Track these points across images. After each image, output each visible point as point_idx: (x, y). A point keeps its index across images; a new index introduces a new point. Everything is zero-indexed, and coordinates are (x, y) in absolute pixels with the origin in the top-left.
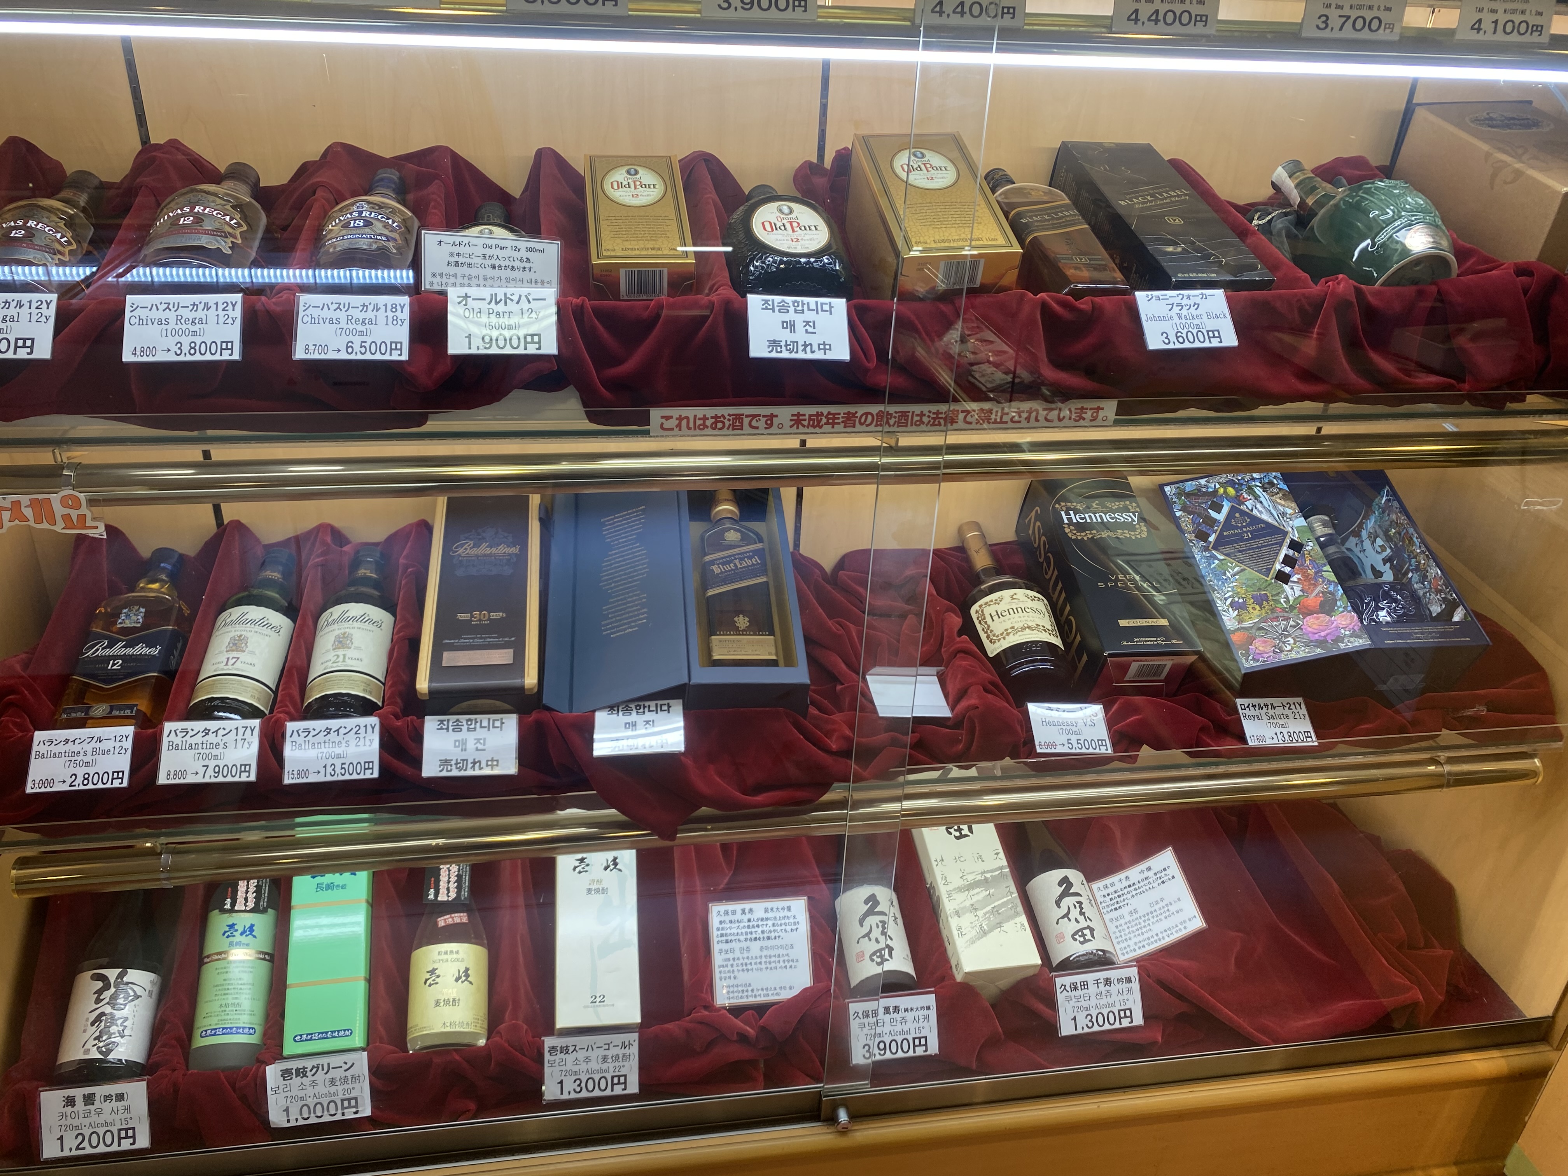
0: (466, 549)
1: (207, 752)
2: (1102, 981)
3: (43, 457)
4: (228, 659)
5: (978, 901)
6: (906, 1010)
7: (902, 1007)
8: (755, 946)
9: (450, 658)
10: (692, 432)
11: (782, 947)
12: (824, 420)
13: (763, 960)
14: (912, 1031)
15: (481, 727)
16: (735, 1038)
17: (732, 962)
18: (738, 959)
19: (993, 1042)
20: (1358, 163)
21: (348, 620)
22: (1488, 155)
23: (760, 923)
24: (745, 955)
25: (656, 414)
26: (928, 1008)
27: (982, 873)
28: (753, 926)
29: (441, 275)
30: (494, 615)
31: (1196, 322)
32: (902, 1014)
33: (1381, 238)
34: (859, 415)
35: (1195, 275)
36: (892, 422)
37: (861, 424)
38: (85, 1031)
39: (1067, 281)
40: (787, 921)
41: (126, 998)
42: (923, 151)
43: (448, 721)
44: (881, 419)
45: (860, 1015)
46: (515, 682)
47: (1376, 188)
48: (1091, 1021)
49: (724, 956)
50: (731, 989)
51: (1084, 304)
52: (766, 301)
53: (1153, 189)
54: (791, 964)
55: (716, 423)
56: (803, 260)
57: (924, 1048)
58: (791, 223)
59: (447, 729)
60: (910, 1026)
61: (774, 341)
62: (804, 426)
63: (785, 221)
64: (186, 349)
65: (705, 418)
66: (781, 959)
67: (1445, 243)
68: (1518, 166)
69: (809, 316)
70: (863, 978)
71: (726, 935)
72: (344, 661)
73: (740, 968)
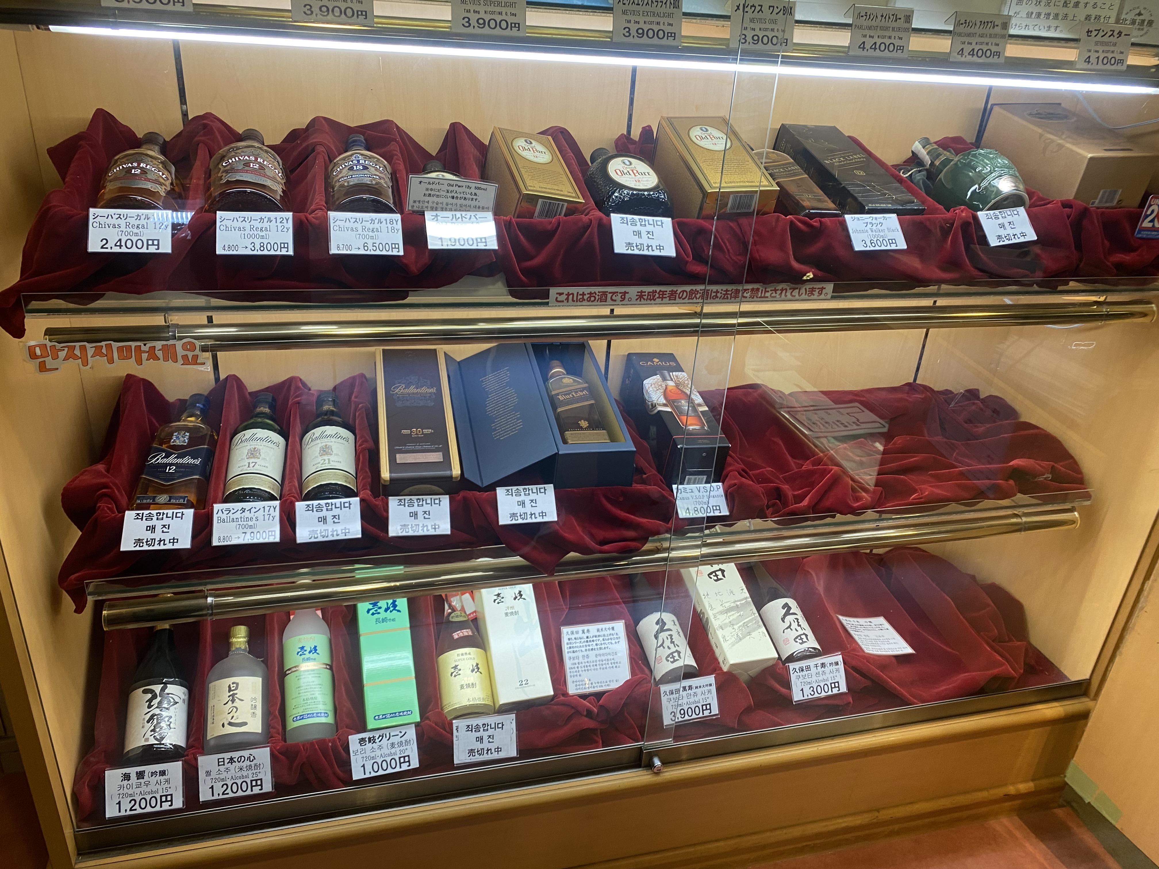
0: (400, 390)
1: (245, 523)
2: (819, 665)
3: (158, 320)
4: (249, 463)
5: (733, 619)
6: (696, 688)
7: (694, 686)
8: (592, 654)
9: (400, 458)
10: (575, 303)
11: (609, 654)
12: (657, 295)
13: (598, 663)
14: (701, 701)
15: (426, 504)
16: (585, 713)
17: (577, 665)
18: (582, 663)
19: (748, 710)
20: (957, 140)
21: (327, 437)
22: (1041, 136)
23: (594, 639)
24: (586, 660)
25: (553, 291)
26: (711, 685)
27: (734, 602)
28: (590, 641)
29: (419, 202)
30: (426, 431)
31: (882, 234)
32: (694, 690)
33: (984, 184)
34: (678, 292)
35: (878, 205)
36: (698, 296)
37: (680, 298)
38: (143, 727)
39: (804, 208)
40: (612, 637)
41: (169, 704)
42: (706, 127)
43: (405, 500)
44: (692, 295)
45: (668, 693)
46: (448, 473)
47: (980, 154)
48: (813, 691)
49: (572, 661)
50: (578, 683)
51: (815, 223)
52: (623, 218)
53: (843, 154)
54: (616, 665)
55: (590, 297)
56: (646, 193)
57: (709, 711)
58: (632, 171)
59: (404, 505)
60: (700, 697)
61: (629, 243)
62: (644, 299)
63: (628, 170)
64: (257, 247)
65: (583, 294)
66: (610, 662)
67: (1021, 187)
68: (1060, 141)
69: (650, 228)
70: (664, 673)
71: (573, 647)
72: (329, 463)
73: (583, 669)
